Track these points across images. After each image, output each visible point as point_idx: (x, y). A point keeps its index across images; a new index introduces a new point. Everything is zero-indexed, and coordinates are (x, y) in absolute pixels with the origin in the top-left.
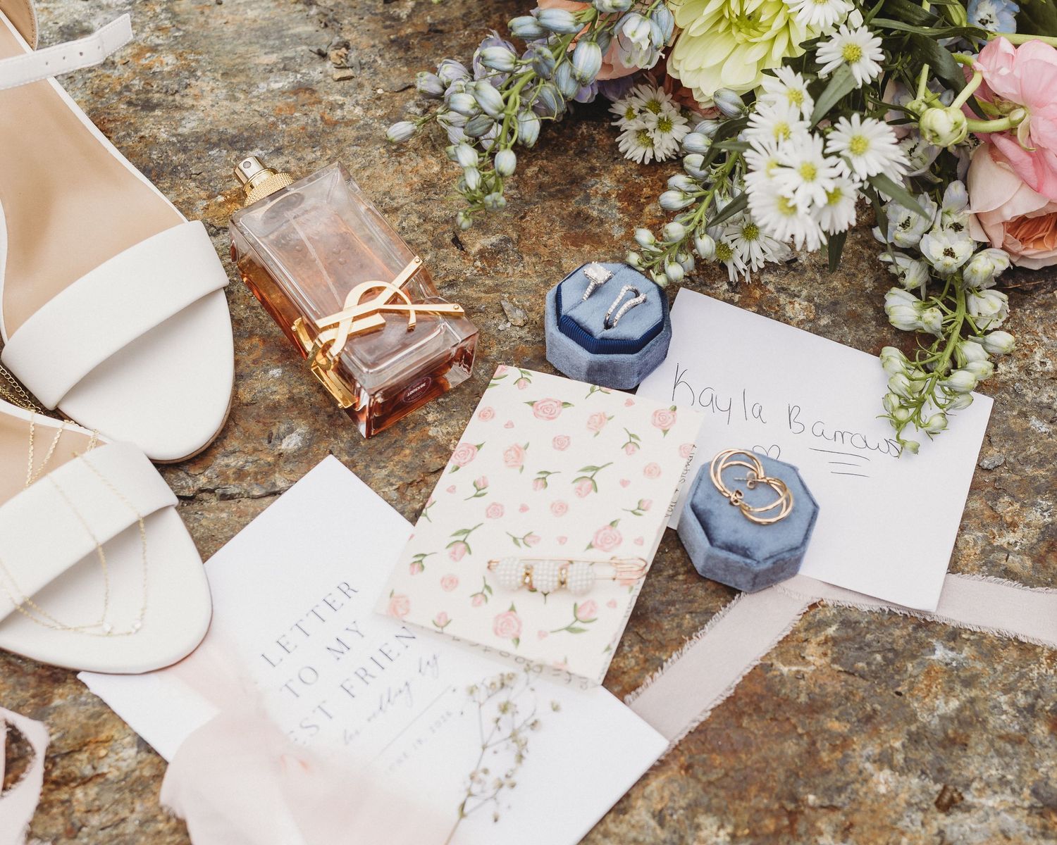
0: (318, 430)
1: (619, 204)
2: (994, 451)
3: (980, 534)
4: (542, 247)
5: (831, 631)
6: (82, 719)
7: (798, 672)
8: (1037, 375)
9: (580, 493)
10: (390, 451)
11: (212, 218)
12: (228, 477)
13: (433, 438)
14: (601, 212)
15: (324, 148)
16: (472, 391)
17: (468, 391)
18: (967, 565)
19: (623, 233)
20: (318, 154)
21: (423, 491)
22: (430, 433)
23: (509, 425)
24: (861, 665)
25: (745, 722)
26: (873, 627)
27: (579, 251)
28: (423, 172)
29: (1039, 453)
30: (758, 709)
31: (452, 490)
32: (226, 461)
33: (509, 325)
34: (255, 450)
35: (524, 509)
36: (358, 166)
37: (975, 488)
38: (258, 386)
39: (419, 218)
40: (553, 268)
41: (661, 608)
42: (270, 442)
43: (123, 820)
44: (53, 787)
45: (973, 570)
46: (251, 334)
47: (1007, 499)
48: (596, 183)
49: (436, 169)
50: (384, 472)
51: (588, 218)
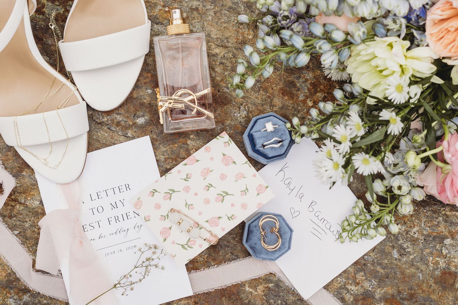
0: (152, 121)
1: (309, 86)
2: (372, 254)
3: (344, 280)
4: (271, 89)
5: (271, 285)
6: (28, 184)
7: (251, 292)
8: (409, 236)
9: (217, 200)
10: (171, 142)
11: (160, 16)
12: (114, 123)
13: (188, 145)
14: (301, 85)
15: (215, 6)
16: (211, 134)
17: (210, 133)
18: (331, 288)
19: (303, 99)
20: (212, 7)
21: (174, 162)
22: (188, 142)
23: (212, 159)
24: (272, 301)
25: (223, 299)
26: (285, 291)
27: (283, 98)
28: (246, 35)
29: (387, 264)
30: (230, 297)
31: (179, 172)
32: (117, 116)
33: (239, 115)
34: (128, 117)
35: (196, 194)
36: (223, 20)
37: (356, 263)
38: (141, 93)
39: (233, 55)
40: (269, 100)
41: (224, 246)
42: (134, 117)
43: (26, 222)
44: (11, 200)
45: (332, 291)
46: (149, 72)
47: (362, 274)
48: (306, 73)
49: (251, 37)
50: (164, 149)
51: (294, 85)
